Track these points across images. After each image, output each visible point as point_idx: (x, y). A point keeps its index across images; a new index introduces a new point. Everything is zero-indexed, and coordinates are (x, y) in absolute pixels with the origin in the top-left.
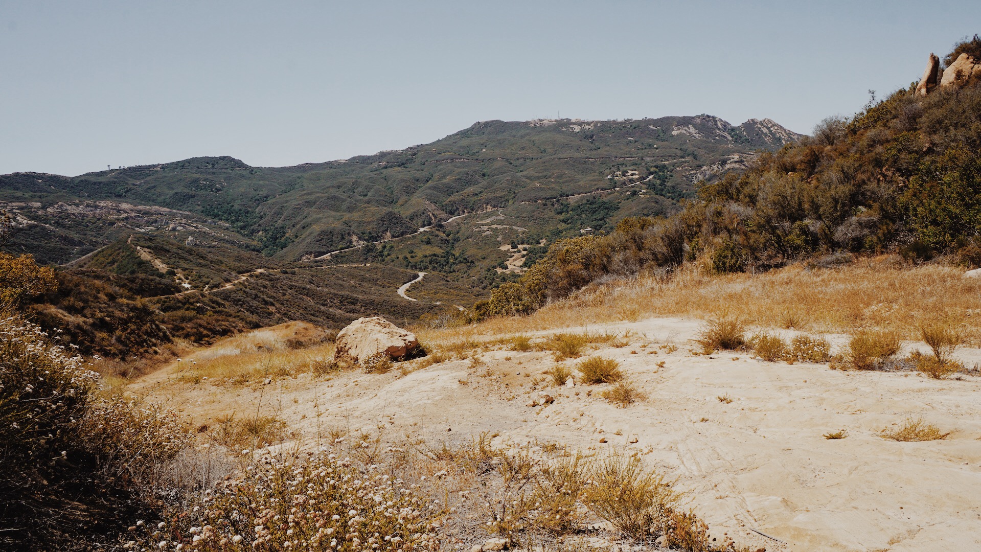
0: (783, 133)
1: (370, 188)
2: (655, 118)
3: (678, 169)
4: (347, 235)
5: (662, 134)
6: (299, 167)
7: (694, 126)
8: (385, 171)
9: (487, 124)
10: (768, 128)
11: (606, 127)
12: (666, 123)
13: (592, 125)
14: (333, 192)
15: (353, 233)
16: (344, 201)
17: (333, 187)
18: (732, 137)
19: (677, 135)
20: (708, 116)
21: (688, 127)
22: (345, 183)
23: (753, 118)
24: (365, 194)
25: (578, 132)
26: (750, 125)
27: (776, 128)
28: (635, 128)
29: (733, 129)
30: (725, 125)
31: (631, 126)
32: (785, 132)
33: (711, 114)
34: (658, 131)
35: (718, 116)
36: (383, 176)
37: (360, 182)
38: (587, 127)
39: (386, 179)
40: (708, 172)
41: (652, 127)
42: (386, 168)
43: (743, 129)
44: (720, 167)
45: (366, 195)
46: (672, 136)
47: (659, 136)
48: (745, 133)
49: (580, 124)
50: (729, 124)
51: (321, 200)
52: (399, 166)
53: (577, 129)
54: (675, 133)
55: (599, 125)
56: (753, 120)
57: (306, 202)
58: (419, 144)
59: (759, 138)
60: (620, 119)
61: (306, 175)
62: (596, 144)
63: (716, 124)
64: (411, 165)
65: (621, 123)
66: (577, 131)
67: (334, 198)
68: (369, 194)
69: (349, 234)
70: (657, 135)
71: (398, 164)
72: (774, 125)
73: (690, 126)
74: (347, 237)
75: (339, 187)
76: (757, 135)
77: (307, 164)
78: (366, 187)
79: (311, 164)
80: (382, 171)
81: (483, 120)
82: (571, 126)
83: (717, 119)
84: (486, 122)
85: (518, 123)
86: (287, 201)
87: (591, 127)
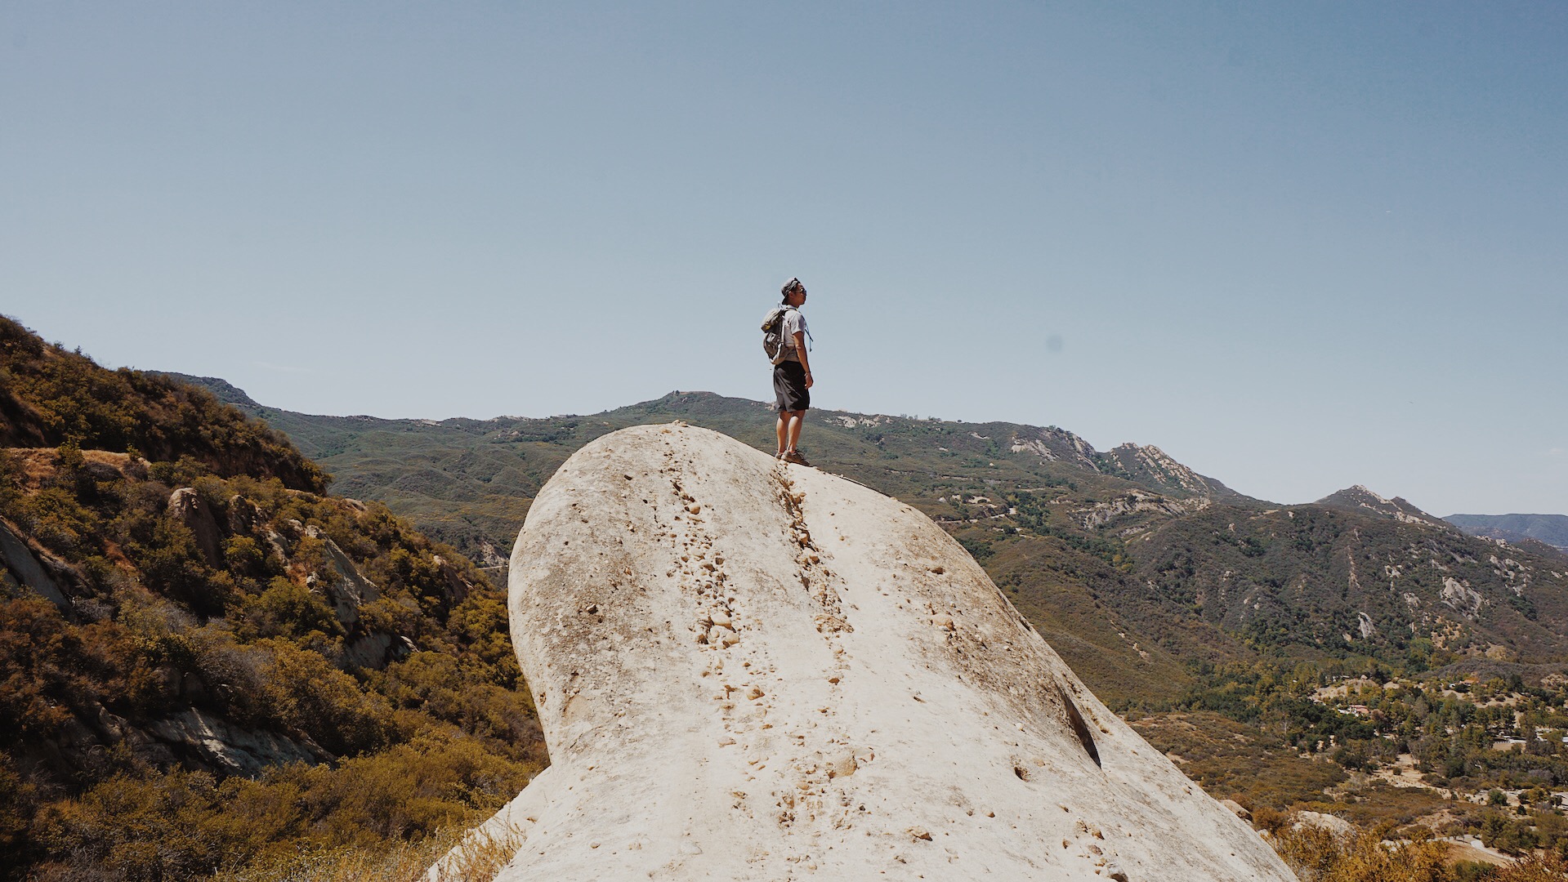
0: (1181, 470)
1: (496, 469)
2: (980, 422)
3: (1052, 502)
4: (472, 541)
5: (993, 449)
6: (350, 420)
7: (1043, 441)
8: (519, 445)
9: (692, 396)
10: (1155, 461)
11: (900, 426)
12: (999, 433)
13: (875, 420)
14: (427, 465)
15: (486, 539)
16: (449, 482)
17: (424, 457)
18: (1100, 468)
19: (1022, 452)
20: (1060, 431)
21: (1035, 443)
22: (447, 454)
23: (1131, 442)
24: (487, 477)
25: (853, 429)
26: (1127, 452)
27: (1168, 461)
28: (949, 433)
29: (1099, 456)
30: (1087, 448)
31: (942, 430)
32: (1183, 469)
33: (1065, 429)
34: (986, 442)
35: (1076, 432)
36: (520, 452)
37: (476, 455)
38: (868, 422)
39: (524, 459)
40: (1109, 513)
41: (975, 435)
42: (521, 441)
43: (1115, 458)
44: (1127, 506)
45: (489, 480)
46: (1011, 453)
47: (990, 450)
48: (1119, 465)
49: (855, 416)
50: (1092, 448)
51: (406, 475)
52: (545, 441)
53: (850, 423)
54: (1016, 448)
55: (888, 421)
56: (1131, 445)
57: (374, 475)
58: (569, 414)
59: (1145, 473)
60: (923, 417)
61: (365, 434)
62: (888, 451)
63: (1073, 445)
64: (569, 442)
65: (924, 423)
66: (851, 426)
67: (429, 474)
68: (495, 479)
69: (476, 539)
70: (986, 448)
71: (541, 437)
72: (1164, 457)
73: (1037, 441)
74: (472, 545)
75: (435, 460)
76: (1141, 469)
77: (366, 417)
78: (490, 466)
79: (372, 418)
80: (514, 444)
81: (685, 389)
82: (840, 417)
83: (1074, 437)
84: (692, 393)
85: (748, 402)
86: (334, 470)
87: (875, 424)
